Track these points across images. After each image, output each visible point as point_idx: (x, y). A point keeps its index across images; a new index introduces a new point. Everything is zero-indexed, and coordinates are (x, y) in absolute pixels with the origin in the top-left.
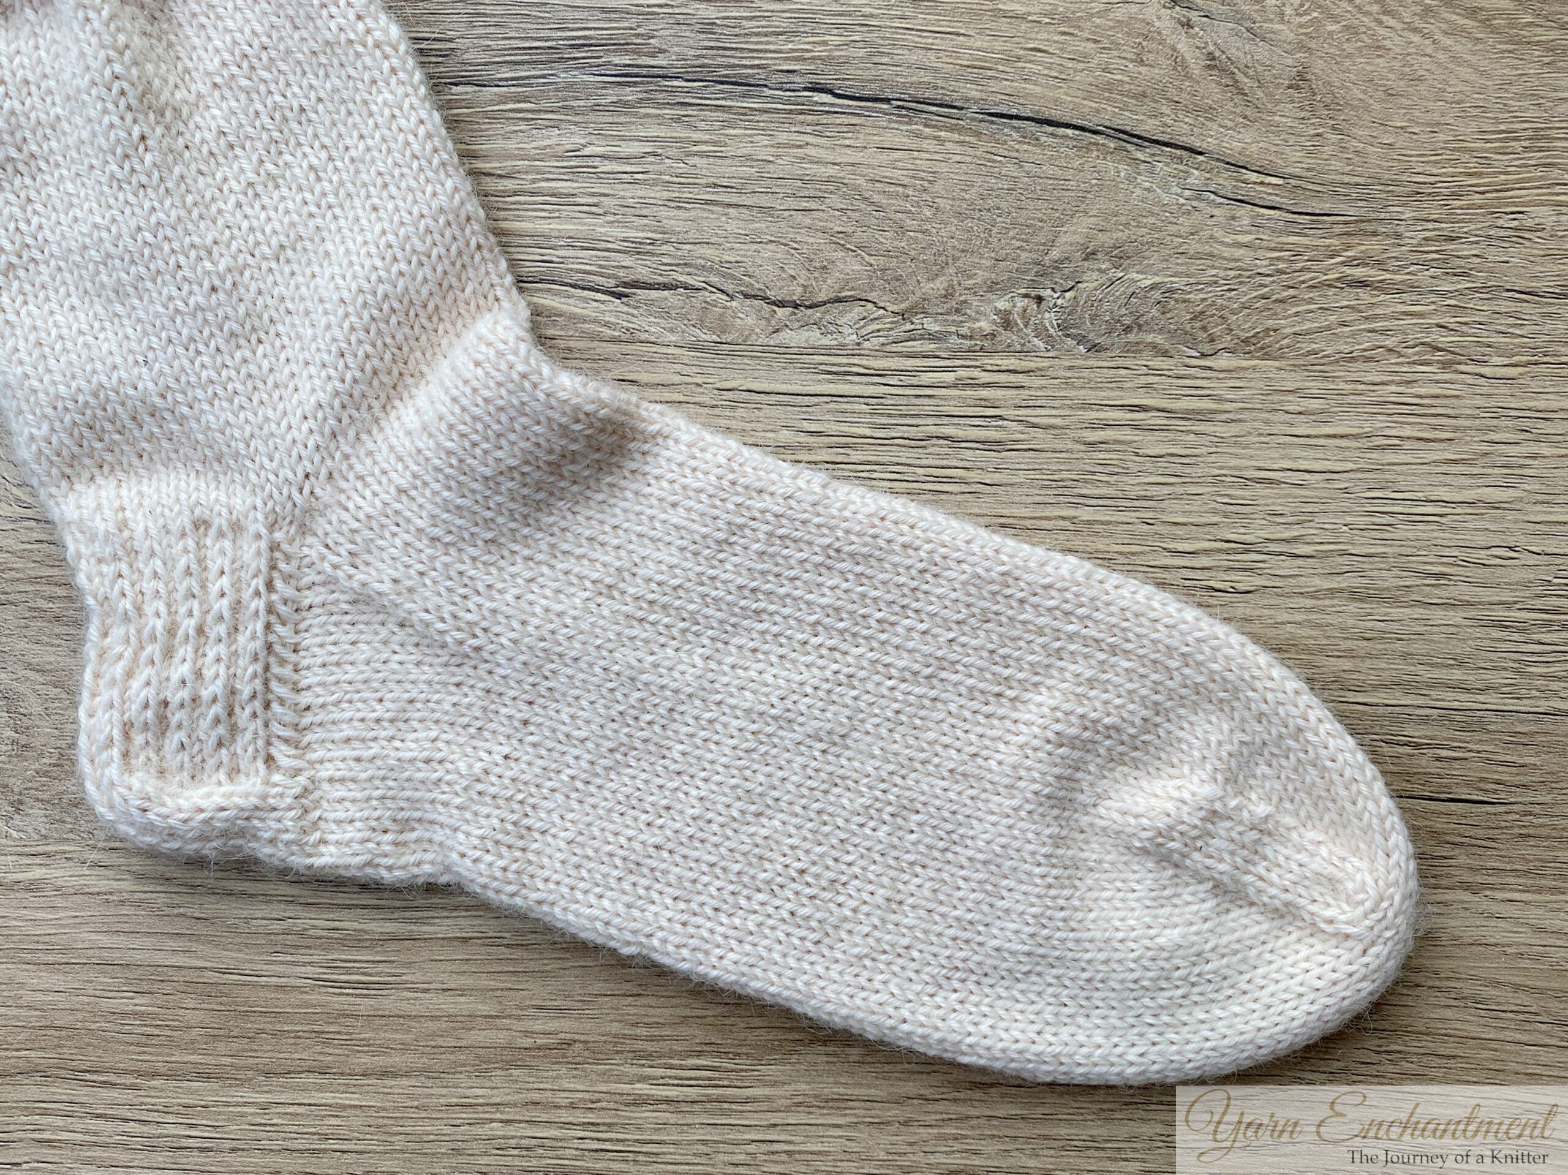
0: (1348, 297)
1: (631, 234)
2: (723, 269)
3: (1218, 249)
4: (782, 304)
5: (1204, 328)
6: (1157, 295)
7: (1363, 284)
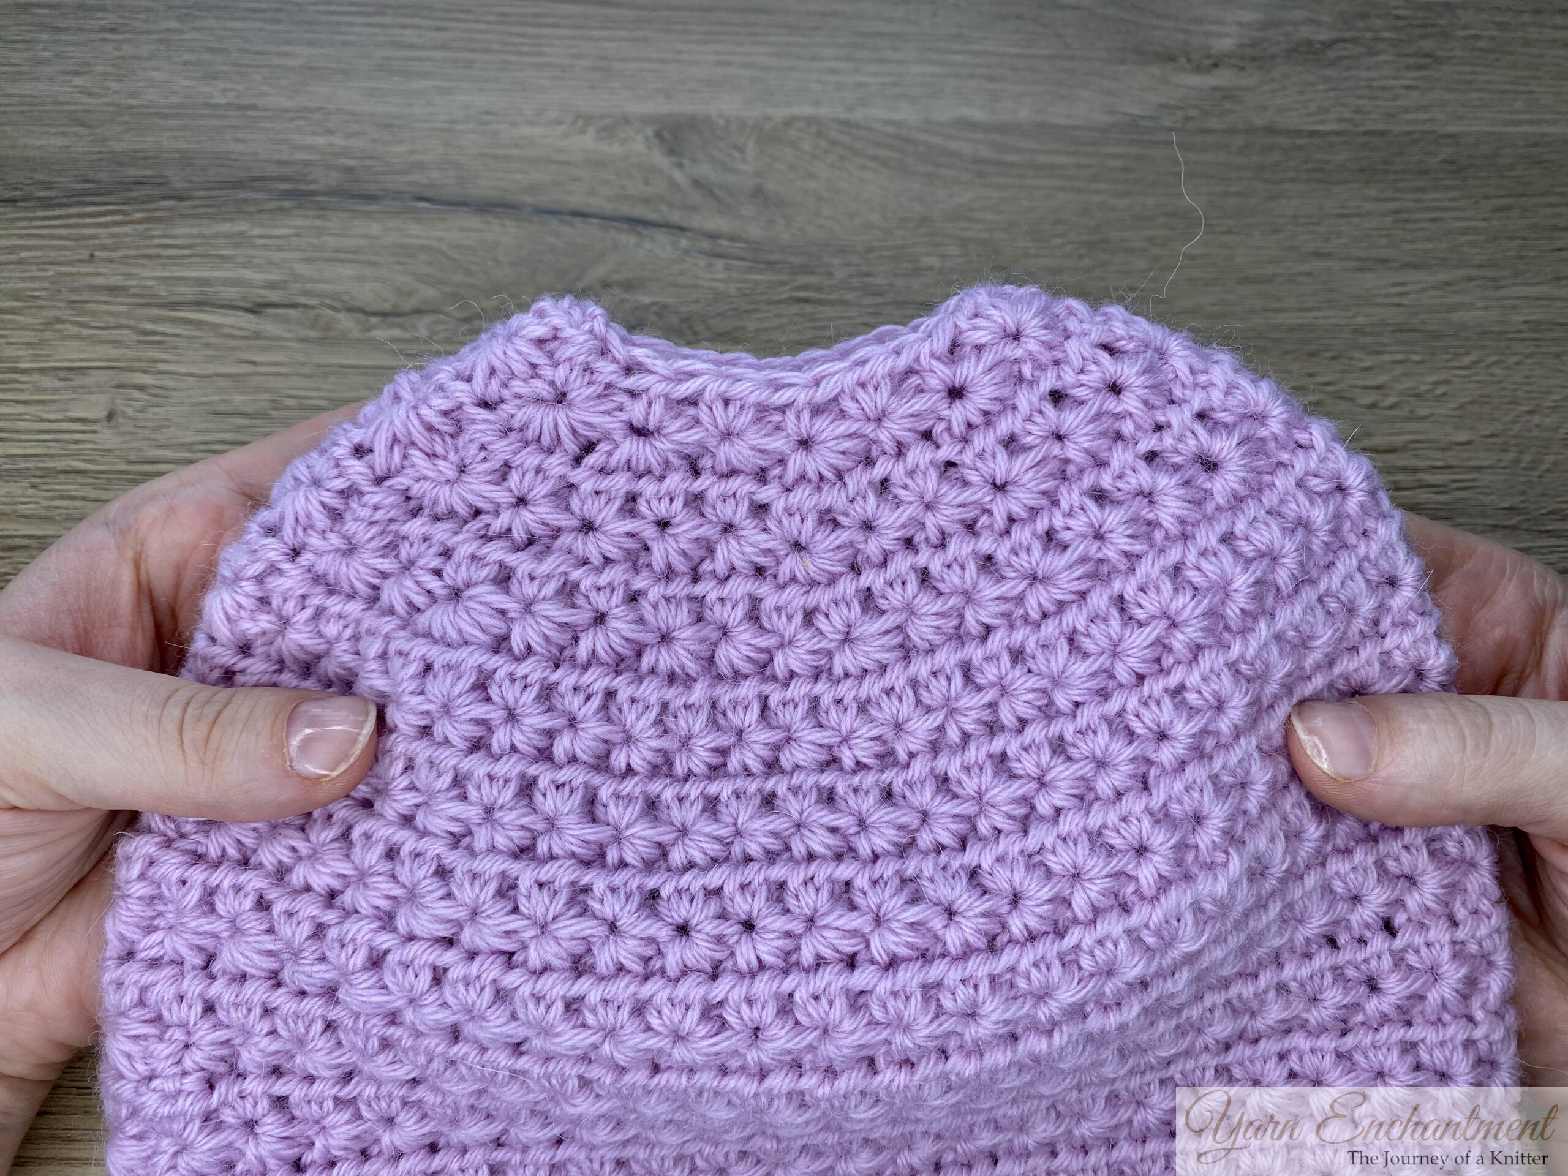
0: (795, 309)
1: (272, 277)
2: (334, 296)
3: (700, 282)
4: (374, 314)
5: (690, 327)
6: (655, 308)
7: (806, 301)
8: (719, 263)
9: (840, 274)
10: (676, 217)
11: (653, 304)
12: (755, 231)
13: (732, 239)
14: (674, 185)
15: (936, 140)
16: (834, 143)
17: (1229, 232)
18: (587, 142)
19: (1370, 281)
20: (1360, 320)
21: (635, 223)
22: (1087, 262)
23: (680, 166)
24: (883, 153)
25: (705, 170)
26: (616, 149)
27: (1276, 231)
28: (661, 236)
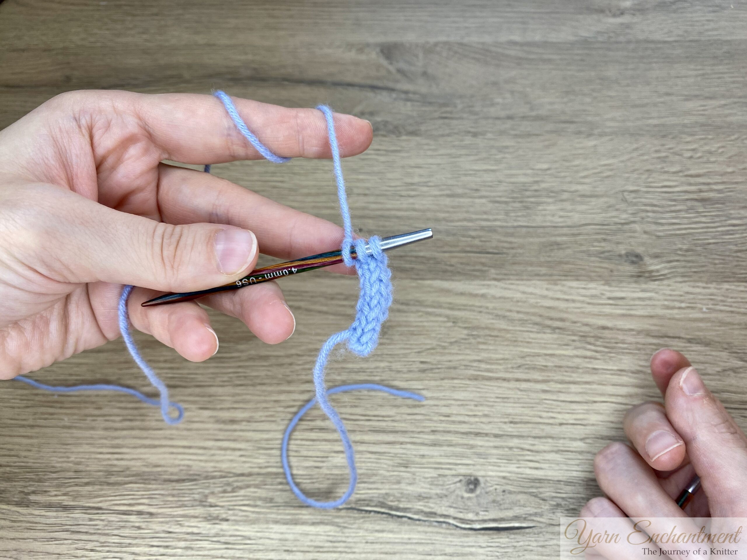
8: (409, 104)
9: (460, 106)
10: (391, 85)
11: (383, 121)
12: (424, 90)
13: (415, 93)
14: (389, 72)
15: (500, 50)
16: (456, 52)
17: (628, 85)
18: (352, 55)
19: (690, 105)
20: (686, 121)
21: (373, 88)
22: (565, 100)
23: (391, 64)
24: (477, 56)
25: (402, 65)
26: (363, 57)
27: (648, 84)
28: (385, 93)
